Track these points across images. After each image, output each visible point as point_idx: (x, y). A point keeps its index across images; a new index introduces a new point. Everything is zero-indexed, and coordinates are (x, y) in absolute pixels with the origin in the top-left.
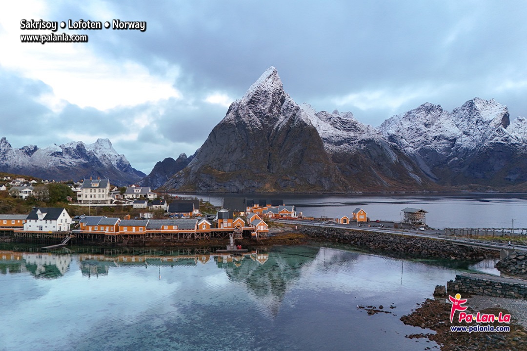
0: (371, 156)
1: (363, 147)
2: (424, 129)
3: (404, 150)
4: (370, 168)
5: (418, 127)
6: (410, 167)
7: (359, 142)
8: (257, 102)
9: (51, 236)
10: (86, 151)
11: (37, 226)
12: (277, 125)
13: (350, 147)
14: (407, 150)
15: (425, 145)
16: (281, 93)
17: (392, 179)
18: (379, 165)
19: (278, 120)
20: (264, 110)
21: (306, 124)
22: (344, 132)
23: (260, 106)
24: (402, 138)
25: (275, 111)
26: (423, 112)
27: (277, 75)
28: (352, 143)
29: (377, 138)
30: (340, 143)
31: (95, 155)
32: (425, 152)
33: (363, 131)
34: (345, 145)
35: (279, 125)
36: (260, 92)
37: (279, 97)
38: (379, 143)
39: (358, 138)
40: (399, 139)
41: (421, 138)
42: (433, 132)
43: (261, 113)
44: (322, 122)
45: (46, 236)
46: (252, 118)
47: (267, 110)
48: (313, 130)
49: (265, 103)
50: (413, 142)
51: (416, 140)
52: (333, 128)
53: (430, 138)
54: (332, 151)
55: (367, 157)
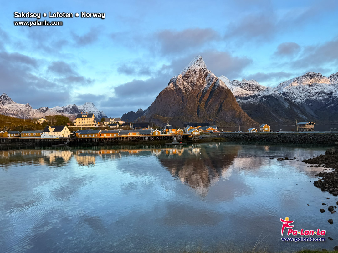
0: (270, 105)
1: (264, 100)
2: (308, 88)
3: (294, 101)
4: (269, 112)
5: (304, 87)
6: (299, 111)
7: (261, 97)
8: (189, 76)
9: (58, 141)
10: (78, 109)
11: (49, 136)
12: (203, 89)
13: (255, 100)
14: (296, 101)
15: (310, 97)
16: (205, 70)
17: (285, 118)
18: (276, 110)
19: (203, 86)
20: (194, 81)
21: (223, 88)
22: (251, 92)
23: (191, 79)
24: (292, 94)
25: (201, 81)
26: (308, 78)
27: (202, 60)
28: (256, 98)
29: (274, 94)
30: (248, 98)
31: (84, 111)
32: (310, 102)
33: (264, 90)
34: (251, 99)
35: (204, 89)
36: (190, 71)
37: (204, 73)
38: (276, 97)
39: (261, 94)
40: (290, 95)
41: (307, 94)
42: (315, 90)
43: (192, 83)
44: (235, 86)
45: (55, 141)
46: (186, 86)
47: (196, 81)
48: (228, 92)
49: (195, 77)
50: (300, 96)
51: (303, 95)
52: (242, 89)
53: (313, 93)
54: (241, 103)
55: (268, 106)
